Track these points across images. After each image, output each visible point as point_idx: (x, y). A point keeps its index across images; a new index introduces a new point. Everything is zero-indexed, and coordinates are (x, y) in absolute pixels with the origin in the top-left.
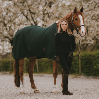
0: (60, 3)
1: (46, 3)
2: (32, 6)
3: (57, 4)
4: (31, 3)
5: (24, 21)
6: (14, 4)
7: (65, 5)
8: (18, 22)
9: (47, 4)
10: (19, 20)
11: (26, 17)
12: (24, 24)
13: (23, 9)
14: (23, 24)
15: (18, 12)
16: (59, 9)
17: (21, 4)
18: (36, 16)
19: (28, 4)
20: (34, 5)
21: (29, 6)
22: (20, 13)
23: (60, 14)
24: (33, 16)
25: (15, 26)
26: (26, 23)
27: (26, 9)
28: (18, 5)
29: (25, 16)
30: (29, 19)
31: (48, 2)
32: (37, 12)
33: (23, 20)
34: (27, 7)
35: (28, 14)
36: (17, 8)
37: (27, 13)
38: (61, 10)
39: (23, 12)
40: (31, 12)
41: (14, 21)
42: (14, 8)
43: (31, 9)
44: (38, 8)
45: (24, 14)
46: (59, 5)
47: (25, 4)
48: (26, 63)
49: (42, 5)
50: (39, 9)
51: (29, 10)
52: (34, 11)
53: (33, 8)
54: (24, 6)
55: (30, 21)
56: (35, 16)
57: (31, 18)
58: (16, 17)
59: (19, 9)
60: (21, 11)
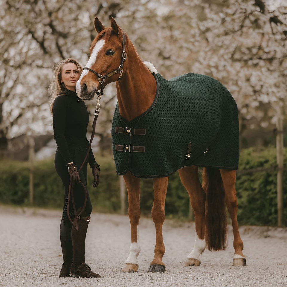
0: (141, 8)
1: (101, 7)
2: (60, 14)
3: (133, 9)
4: (57, 6)
5: (33, 55)
6: (6, 6)
7: (155, 16)
8: (18, 58)
9: (102, 12)
10: (20, 53)
11: (42, 45)
12: (34, 64)
13: (33, 21)
14: (30, 65)
15: (19, 29)
16: (136, 26)
17: (28, 7)
18: (69, 44)
19: (46, 8)
20: (67, 10)
21: (50, 14)
22: (24, 31)
23: (139, 41)
24: (61, 41)
25: (6, 70)
26: (40, 63)
27: (40, 22)
28: (18, 9)
29: (38, 42)
30: (48, 49)
31: (105, 5)
32: (73, 30)
33: (31, 53)
34: (45, 15)
35: (48, 36)
36: (16, 16)
37: (45, 33)
38: (144, 30)
39: (33, 30)
40: (54, 31)
41: (6, 55)
42: (8, 18)
43: (55, 23)
44: (76, 19)
45: (36, 35)
46: (139, 15)
47: (40, 6)
48: (34, 178)
49: (88, 10)
50: (79, 22)
51: (51, 25)
52: (64, 27)
53: (62, 21)
54: (35, 12)
55: (51, 55)
56: (66, 44)
57: (54, 46)
58: (12, 44)
59: (22, 22)
60: (27, 27)
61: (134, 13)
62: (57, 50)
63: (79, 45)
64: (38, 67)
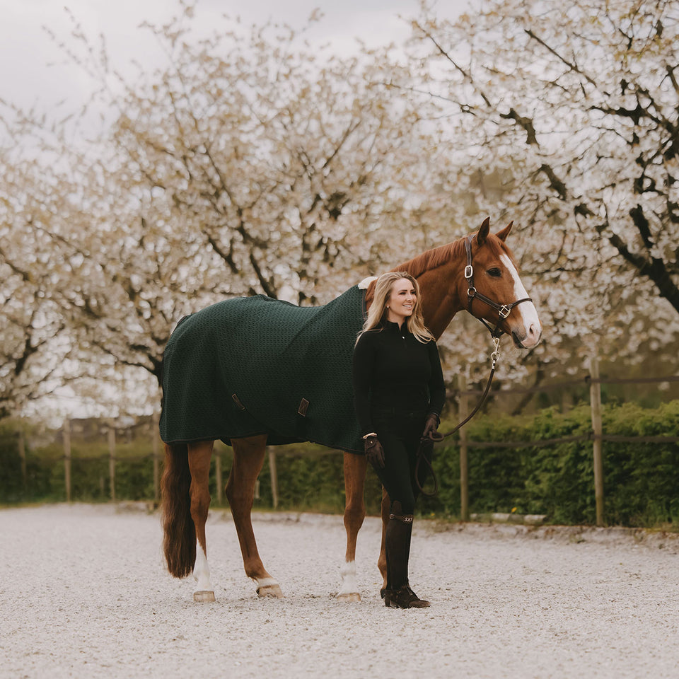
0: (378, 199)
1: (318, 198)
2: (255, 213)
3: (365, 202)
4: (250, 199)
5: (217, 276)
6: (172, 202)
7: (400, 209)
8: (192, 281)
9: (320, 204)
10: (196, 274)
11: (229, 260)
12: (217, 290)
13: (215, 223)
14: (212, 290)
15: (193, 236)
16: (373, 227)
17: (207, 203)
18: (270, 258)
19: (234, 203)
20: (265, 205)
21: (240, 212)
22: (202, 239)
23: (376, 249)
24: (258, 254)
25: (176, 300)
26: (227, 288)
27: (226, 224)
28: (190, 206)
29: (222, 255)
30: (238, 267)
31: (324, 196)
32: (276, 236)
33: (213, 272)
34: (232, 213)
35: (238, 246)
36: (188, 217)
37: (232, 242)
38: (383, 232)
39: (214, 237)
40: (246, 237)
41: (174, 278)
42: (175, 219)
43: (247, 226)
44: (280, 219)
45: (219, 245)
46: (376, 210)
47: (224, 199)
48: (223, 464)
49: (297, 206)
50: (284, 223)
51: (241, 230)
52: (261, 232)
53: (259, 222)
54: (217, 211)
55: (242, 276)
56: (265, 257)
57: (247, 262)
58: (184, 260)
59: (197, 225)
60: (205, 232)
61: (367, 206)
62: (251, 267)
63: (285, 259)
64: (224, 293)
